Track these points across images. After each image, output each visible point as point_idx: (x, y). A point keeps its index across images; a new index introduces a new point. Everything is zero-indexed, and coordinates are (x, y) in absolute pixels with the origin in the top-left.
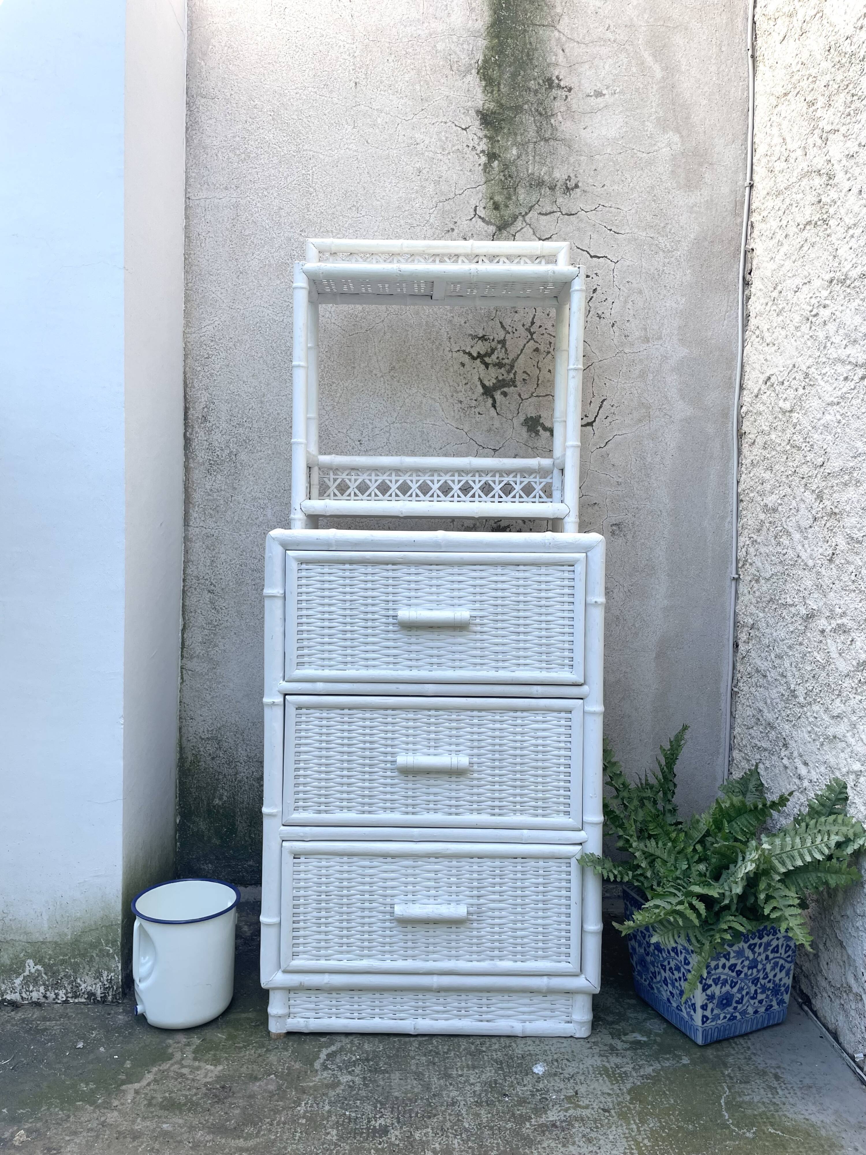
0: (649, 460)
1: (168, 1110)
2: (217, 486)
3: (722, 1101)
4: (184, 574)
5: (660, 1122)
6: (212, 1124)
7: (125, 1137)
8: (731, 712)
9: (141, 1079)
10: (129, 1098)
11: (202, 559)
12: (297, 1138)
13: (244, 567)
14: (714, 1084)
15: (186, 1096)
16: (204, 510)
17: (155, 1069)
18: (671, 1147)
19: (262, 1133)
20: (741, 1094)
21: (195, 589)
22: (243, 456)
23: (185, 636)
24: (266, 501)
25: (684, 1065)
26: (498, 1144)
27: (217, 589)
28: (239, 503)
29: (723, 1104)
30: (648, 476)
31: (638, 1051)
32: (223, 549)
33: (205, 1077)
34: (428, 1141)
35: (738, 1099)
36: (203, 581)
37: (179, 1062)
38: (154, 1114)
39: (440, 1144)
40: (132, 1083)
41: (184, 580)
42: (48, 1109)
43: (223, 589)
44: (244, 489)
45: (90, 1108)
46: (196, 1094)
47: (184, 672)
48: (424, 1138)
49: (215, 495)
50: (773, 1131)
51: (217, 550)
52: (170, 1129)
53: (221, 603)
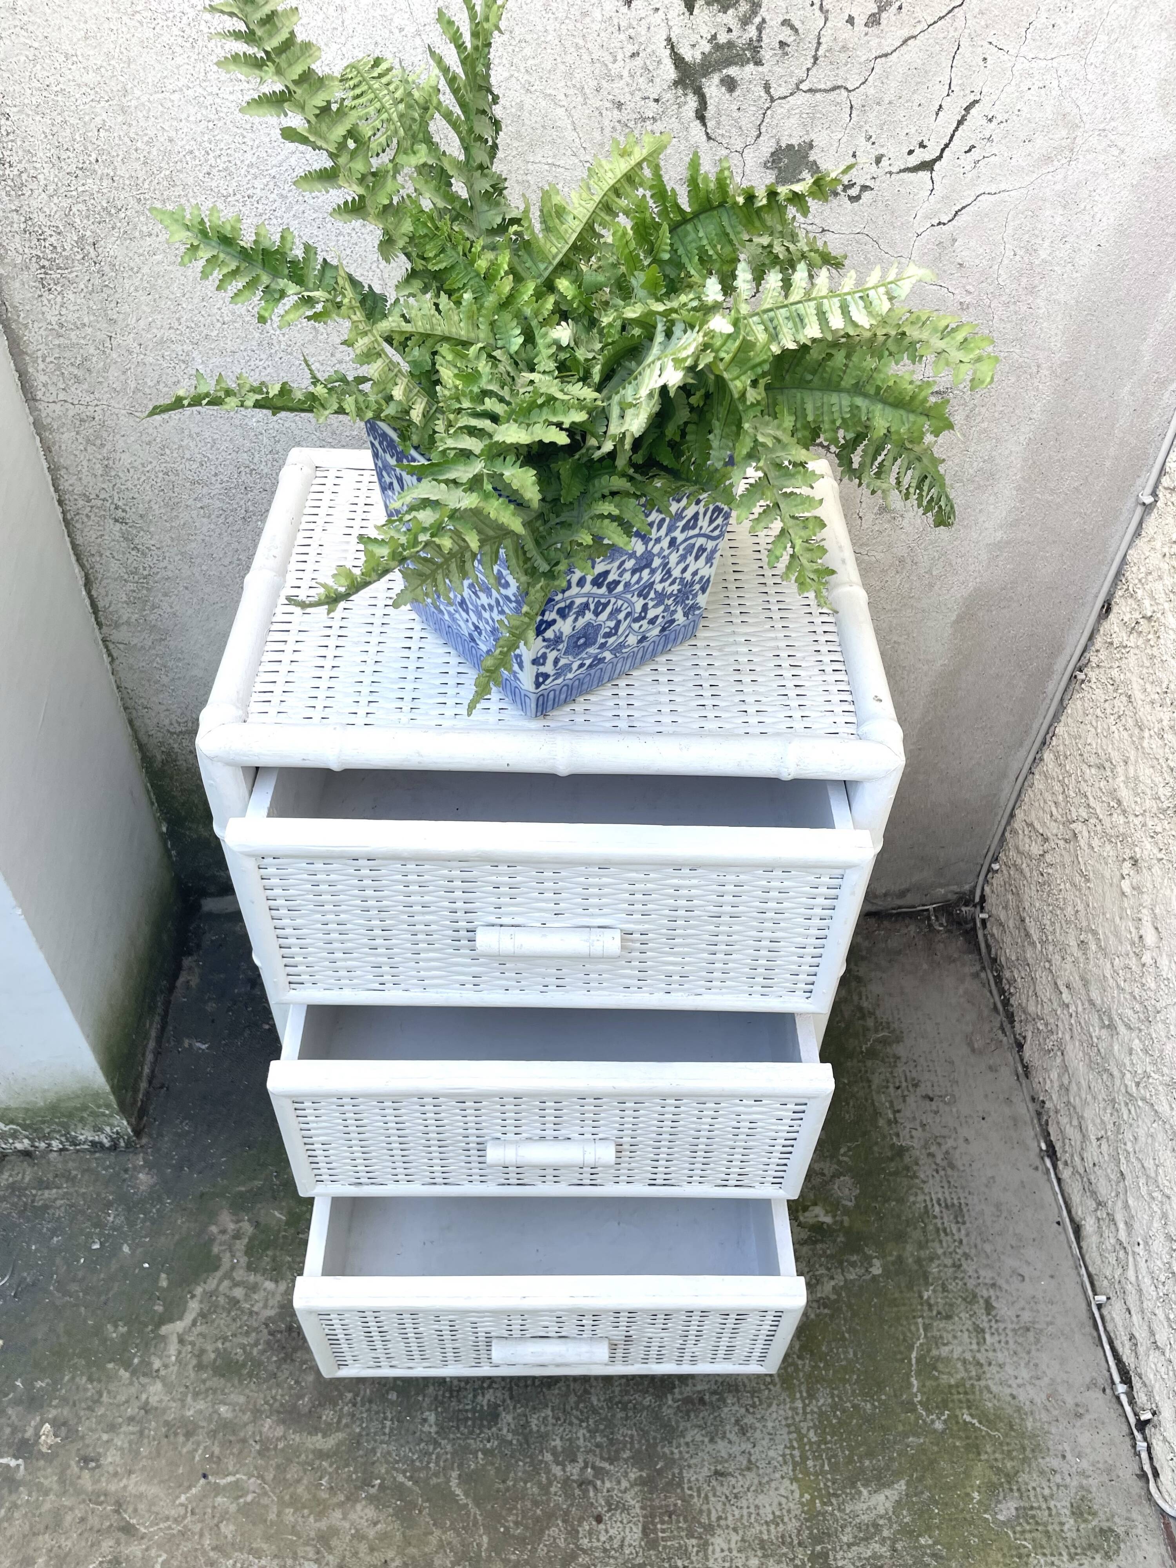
0: (1043, 254)
1: (223, 1376)
2: (72, 317)
3: (914, 1355)
4: (57, 490)
5: (832, 1397)
6: (282, 1405)
7: (176, 1434)
8: (1062, 700)
9: (184, 1311)
10: (173, 1348)
11: (85, 463)
12: (387, 1431)
13: (172, 478)
14: (907, 1318)
15: (243, 1347)
16: (59, 367)
17: (199, 1291)
18: (841, 1447)
19: (344, 1421)
20: (938, 1341)
21: (88, 516)
22: (112, 247)
23: (93, 593)
24: (188, 347)
25: (874, 1278)
26: (632, 1437)
27: (131, 516)
28: (131, 353)
29: (914, 1361)
30: (1032, 290)
31: (819, 1246)
32: (121, 445)
33: (265, 1306)
34: (547, 1434)
35: (935, 1352)
36: (99, 503)
37: (228, 1275)
38: (208, 1384)
39: (561, 1439)
40: (171, 1320)
41: (60, 502)
42: (73, 1379)
43: (141, 516)
44: (132, 321)
45: (124, 1374)
46: (256, 1344)
47: (111, 646)
48: (542, 1429)
49: (73, 335)
50: (968, 1418)
51: (109, 446)
52: (229, 1415)
53: (143, 539)
